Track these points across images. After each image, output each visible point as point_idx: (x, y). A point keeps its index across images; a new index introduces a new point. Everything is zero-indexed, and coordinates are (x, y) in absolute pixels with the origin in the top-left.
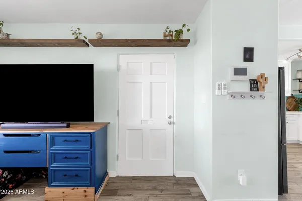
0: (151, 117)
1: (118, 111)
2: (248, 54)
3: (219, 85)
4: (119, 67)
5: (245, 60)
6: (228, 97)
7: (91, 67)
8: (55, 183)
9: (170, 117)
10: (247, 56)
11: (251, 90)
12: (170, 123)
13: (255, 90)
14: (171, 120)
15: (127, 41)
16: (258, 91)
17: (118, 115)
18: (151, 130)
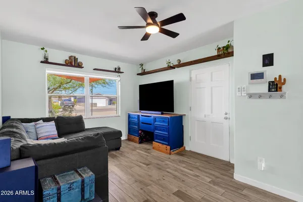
0: (212, 113)
1: (190, 108)
2: (268, 60)
3: (239, 89)
4: (191, 78)
5: (264, 65)
6: (247, 97)
7: (172, 82)
8: (156, 140)
9: (226, 114)
10: (267, 62)
11: (269, 90)
12: (226, 118)
13: (273, 90)
14: (227, 116)
15: (191, 62)
16: (277, 91)
17: (190, 110)
18: (212, 122)
